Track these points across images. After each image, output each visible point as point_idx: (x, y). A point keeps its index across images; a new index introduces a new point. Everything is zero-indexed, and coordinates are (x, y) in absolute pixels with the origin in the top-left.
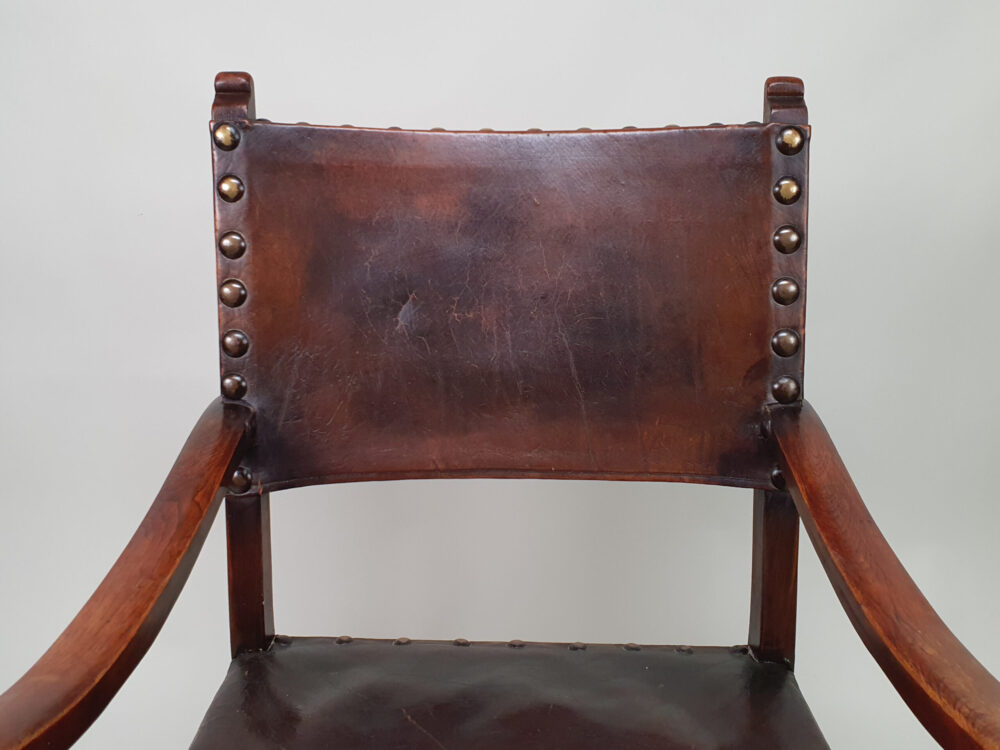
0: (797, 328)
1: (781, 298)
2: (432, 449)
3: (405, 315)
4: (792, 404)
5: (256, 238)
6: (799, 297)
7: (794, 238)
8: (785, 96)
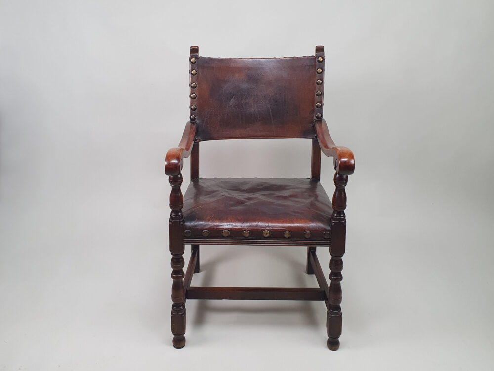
0: (321, 102)
1: (318, 95)
2: (238, 132)
3: (232, 102)
4: (320, 119)
5: (199, 83)
6: (322, 95)
7: (321, 82)
8: (320, 50)
